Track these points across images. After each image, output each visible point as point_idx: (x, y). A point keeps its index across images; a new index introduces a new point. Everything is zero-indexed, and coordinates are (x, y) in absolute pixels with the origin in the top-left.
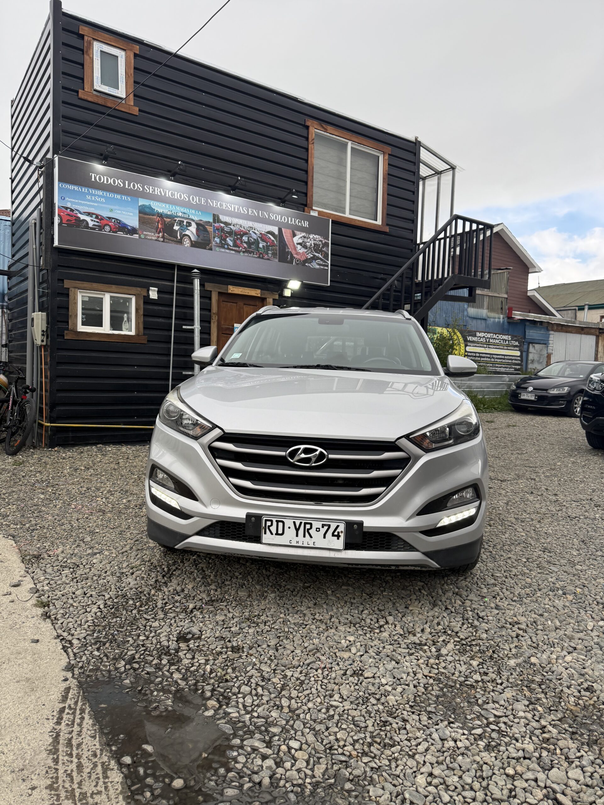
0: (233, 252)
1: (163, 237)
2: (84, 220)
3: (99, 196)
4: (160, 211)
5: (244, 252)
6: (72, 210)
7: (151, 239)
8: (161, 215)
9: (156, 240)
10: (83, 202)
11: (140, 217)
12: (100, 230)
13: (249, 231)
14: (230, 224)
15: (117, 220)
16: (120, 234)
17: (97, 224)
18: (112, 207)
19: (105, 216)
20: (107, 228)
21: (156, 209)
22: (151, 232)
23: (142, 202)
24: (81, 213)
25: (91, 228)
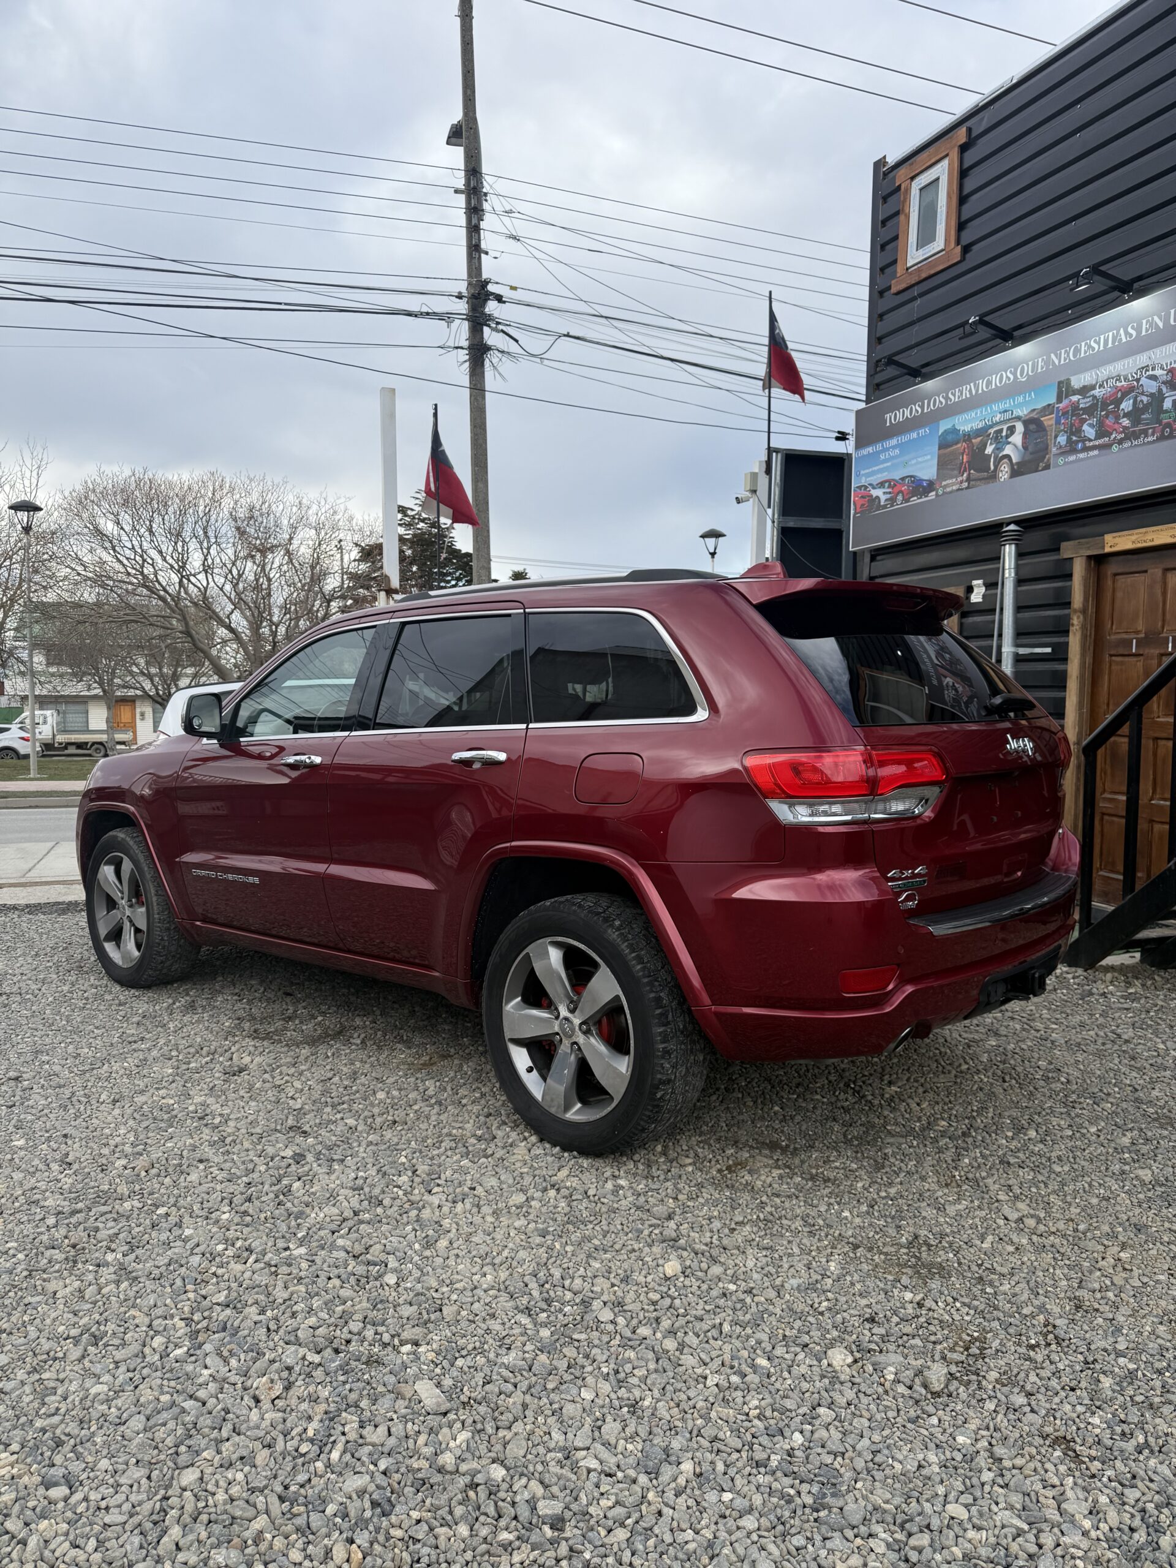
0: (1096, 452)
1: (968, 480)
2: (877, 497)
3: (894, 447)
4: (967, 428)
5: (1120, 442)
6: (866, 487)
7: (951, 492)
8: (968, 437)
9: (959, 490)
10: (876, 468)
11: (939, 457)
12: (892, 506)
13: (1138, 380)
14: (1093, 387)
15: (911, 476)
16: (915, 500)
17: (888, 496)
18: (906, 458)
19: (897, 478)
20: (900, 497)
21: (962, 428)
22: (951, 478)
23: (944, 426)
24: (874, 488)
25: (885, 507)
